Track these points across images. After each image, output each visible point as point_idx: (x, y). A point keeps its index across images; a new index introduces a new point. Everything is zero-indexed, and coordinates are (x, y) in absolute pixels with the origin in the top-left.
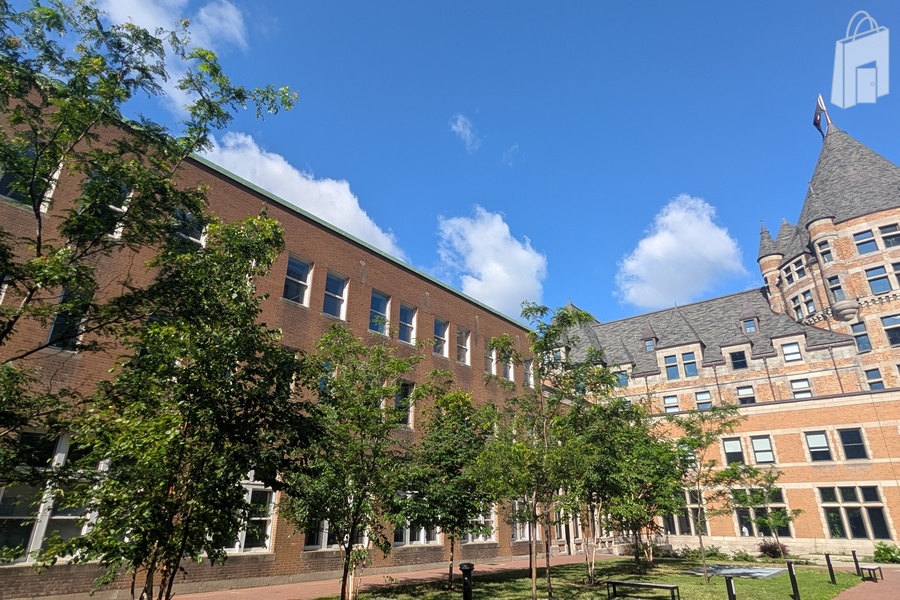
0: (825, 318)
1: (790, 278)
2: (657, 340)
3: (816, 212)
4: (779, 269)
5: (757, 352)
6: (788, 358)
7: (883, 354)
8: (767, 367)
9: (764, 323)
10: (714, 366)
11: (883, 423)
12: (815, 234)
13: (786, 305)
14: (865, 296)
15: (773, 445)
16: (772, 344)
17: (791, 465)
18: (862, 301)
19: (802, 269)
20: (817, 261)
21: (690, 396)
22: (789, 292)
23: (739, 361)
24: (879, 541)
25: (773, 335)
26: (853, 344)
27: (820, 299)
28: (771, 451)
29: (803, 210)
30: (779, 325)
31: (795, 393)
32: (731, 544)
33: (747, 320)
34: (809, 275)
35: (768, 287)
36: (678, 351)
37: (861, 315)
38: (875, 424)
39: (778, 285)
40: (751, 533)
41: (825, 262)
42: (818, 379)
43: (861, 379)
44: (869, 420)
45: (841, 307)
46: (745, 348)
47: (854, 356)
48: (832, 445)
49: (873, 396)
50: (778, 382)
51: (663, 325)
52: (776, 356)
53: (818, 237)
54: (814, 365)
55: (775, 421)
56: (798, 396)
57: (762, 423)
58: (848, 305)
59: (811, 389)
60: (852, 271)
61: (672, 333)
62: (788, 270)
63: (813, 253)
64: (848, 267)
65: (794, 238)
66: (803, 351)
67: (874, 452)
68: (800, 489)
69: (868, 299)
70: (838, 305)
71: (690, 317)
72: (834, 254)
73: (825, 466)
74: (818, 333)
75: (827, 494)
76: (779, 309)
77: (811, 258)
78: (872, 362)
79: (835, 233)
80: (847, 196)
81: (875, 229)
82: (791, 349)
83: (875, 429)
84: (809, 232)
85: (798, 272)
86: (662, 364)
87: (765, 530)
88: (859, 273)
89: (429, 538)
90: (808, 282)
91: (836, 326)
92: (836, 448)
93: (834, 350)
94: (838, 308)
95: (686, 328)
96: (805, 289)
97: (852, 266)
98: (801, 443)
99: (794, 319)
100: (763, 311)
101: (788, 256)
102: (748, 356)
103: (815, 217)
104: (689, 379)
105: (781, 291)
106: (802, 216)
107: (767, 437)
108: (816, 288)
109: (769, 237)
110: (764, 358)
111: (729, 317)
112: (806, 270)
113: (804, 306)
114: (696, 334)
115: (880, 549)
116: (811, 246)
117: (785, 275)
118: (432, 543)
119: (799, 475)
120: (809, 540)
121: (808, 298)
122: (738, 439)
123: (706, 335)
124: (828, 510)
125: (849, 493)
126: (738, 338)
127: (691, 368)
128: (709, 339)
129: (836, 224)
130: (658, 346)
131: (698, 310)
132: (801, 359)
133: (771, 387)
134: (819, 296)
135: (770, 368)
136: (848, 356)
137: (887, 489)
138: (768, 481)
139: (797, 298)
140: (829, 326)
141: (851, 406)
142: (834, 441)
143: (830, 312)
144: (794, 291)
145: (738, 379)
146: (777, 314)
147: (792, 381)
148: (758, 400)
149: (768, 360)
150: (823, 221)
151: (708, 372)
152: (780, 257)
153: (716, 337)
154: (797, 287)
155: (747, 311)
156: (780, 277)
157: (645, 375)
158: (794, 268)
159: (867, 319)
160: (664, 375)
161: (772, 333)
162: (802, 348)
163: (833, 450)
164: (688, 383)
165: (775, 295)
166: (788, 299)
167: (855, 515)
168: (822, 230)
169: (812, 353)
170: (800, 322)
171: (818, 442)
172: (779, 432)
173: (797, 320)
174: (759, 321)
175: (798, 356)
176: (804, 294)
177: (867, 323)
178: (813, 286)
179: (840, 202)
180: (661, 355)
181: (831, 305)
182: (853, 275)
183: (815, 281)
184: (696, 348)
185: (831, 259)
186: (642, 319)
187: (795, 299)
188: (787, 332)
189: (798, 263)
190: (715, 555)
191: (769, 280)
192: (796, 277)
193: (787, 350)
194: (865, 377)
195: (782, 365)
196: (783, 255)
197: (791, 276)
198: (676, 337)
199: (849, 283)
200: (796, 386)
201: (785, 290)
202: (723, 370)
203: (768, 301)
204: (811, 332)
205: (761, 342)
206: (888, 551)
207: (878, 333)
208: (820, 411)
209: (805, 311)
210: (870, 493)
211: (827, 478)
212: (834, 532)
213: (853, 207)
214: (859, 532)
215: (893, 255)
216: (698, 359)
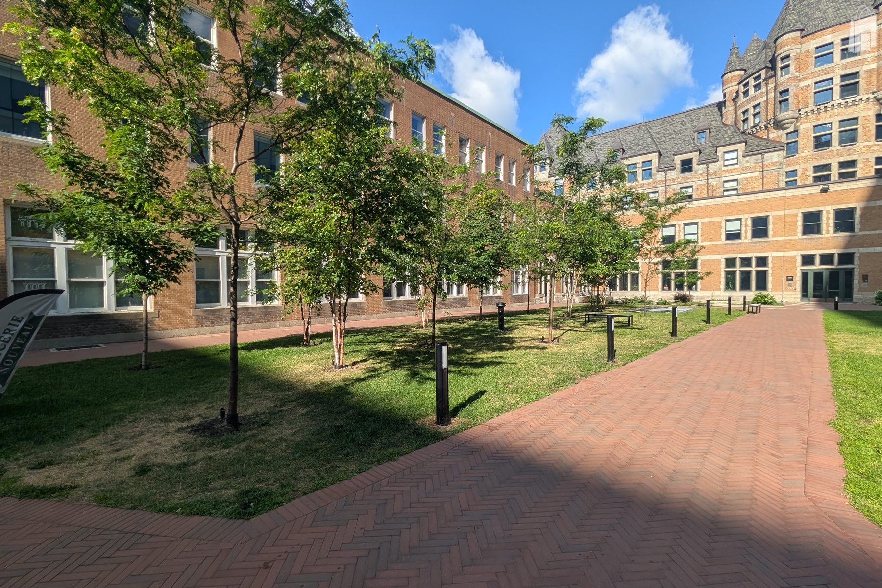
0: (766, 128)
1: (746, 93)
2: (624, 151)
3: (789, 25)
4: (739, 84)
5: (703, 158)
6: (727, 163)
7: (805, 157)
8: (707, 171)
9: (714, 134)
10: (666, 171)
11: (787, 212)
12: (781, 48)
13: (736, 118)
14: (807, 106)
15: (699, 230)
16: (716, 152)
17: (710, 243)
18: (802, 112)
19: (760, 83)
20: (775, 76)
22: (742, 105)
23: (687, 166)
24: (759, 292)
25: (720, 144)
26: (783, 150)
27: (767, 111)
28: (697, 234)
29: (776, 24)
30: (727, 135)
31: (724, 191)
32: (654, 296)
33: (700, 132)
34: (764, 89)
35: (725, 102)
36: (639, 160)
37: (798, 124)
38: (781, 213)
39: (733, 100)
40: (670, 289)
41: (782, 76)
42: (746, 179)
43: (781, 178)
44: (779, 209)
45: (783, 118)
46: (694, 156)
47: (781, 159)
48: (743, 229)
49: (787, 191)
50: (713, 182)
51: (629, 138)
52: (717, 161)
53: (783, 51)
54: (746, 168)
56: (726, 193)
57: (695, 214)
58: (790, 116)
59: (739, 187)
60: (802, 84)
61: (637, 145)
62: (746, 85)
63: (773, 68)
64: (801, 80)
65: (760, 53)
66: (740, 157)
67: (774, 233)
69: (808, 110)
70: (781, 116)
71: (653, 130)
72: (792, 68)
73: (734, 244)
74: (756, 141)
75: (730, 262)
76: (729, 121)
77: (771, 73)
78: (794, 165)
79: (799, 46)
80: (821, 7)
81: (837, 41)
82: (731, 155)
83: (780, 216)
84: (776, 47)
85: (755, 86)
87: (680, 287)
88: (808, 86)
89: (459, 293)
90: (761, 96)
91: (774, 134)
92: (746, 231)
93: (766, 155)
94: (780, 119)
95: (649, 140)
96: (757, 102)
97: (805, 79)
98: (720, 228)
99: (740, 130)
100: (715, 124)
101: (749, 72)
102: (695, 162)
103: (786, 30)
104: (645, 182)
105: (735, 105)
106: (773, 30)
107: (696, 224)
108: (767, 102)
109: (738, 53)
110: (708, 163)
111: (686, 130)
112: (763, 84)
113: (751, 118)
114: (656, 145)
115: (758, 296)
116: (773, 61)
117: (742, 89)
118: (461, 296)
119: (715, 250)
120: (708, 292)
121: (757, 110)
122: (674, 226)
123: (664, 146)
124: (727, 273)
125: (746, 261)
126: (690, 148)
127: (647, 173)
128: (665, 149)
129: (802, 37)
130: (624, 156)
131: (661, 125)
132: (737, 164)
133: (708, 186)
134: (767, 108)
135: (710, 171)
136: (775, 160)
137: (774, 258)
138: (692, 253)
139: (747, 110)
140: (768, 135)
141: (767, 199)
142: (746, 226)
143: (772, 123)
144: (746, 105)
145: (683, 181)
146: (726, 126)
147: (725, 182)
148: (694, 197)
149: (710, 165)
150: (792, 35)
151: (660, 176)
152: (742, 72)
153: (672, 147)
154: (750, 101)
155: (702, 124)
156: (737, 92)
158: (752, 82)
159: (802, 127)
161: (718, 142)
162: (741, 154)
163: (743, 232)
164: (644, 185)
165: (729, 108)
166: (740, 112)
167: (746, 276)
168: (789, 45)
169: (747, 158)
170: (744, 133)
171: (734, 227)
172: (706, 220)
173: (742, 130)
174: (710, 132)
175: (735, 161)
176: (754, 107)
177: (801, 131)
178: (764, 99)
179: (813, 14)
180: (626, 163)
181: (774, 116)
182: (802, 88)
183: (767, 95)
184: (654, 157)
185: (788, 73)
186: (613, 134)
187: (745, 112)
188: (731, 141)
189: (758, 78)
190: (644, 302)
191: (727, 95)
192: (752, 92)
193: (727, 156)
194: (784, 177)
195: (720, 169)
196: (745, 70)
197: (747, 91)
198: (639, 148)
199: (797, 96)
200: (727, 185)
201: (739, 104)
202: (673, 174)
203: (722, 115)
204: (751, 141)
205: (707, 150)
206: (763, 297)
207: (806, 141)
208: (742, 204)
209: (751, 123)
210: (762, 261)
211: (733, 252)
212: (727, 287)
213: (824, 19)
214: (745, 286)
215: (845, 67)
216: (655, 165)
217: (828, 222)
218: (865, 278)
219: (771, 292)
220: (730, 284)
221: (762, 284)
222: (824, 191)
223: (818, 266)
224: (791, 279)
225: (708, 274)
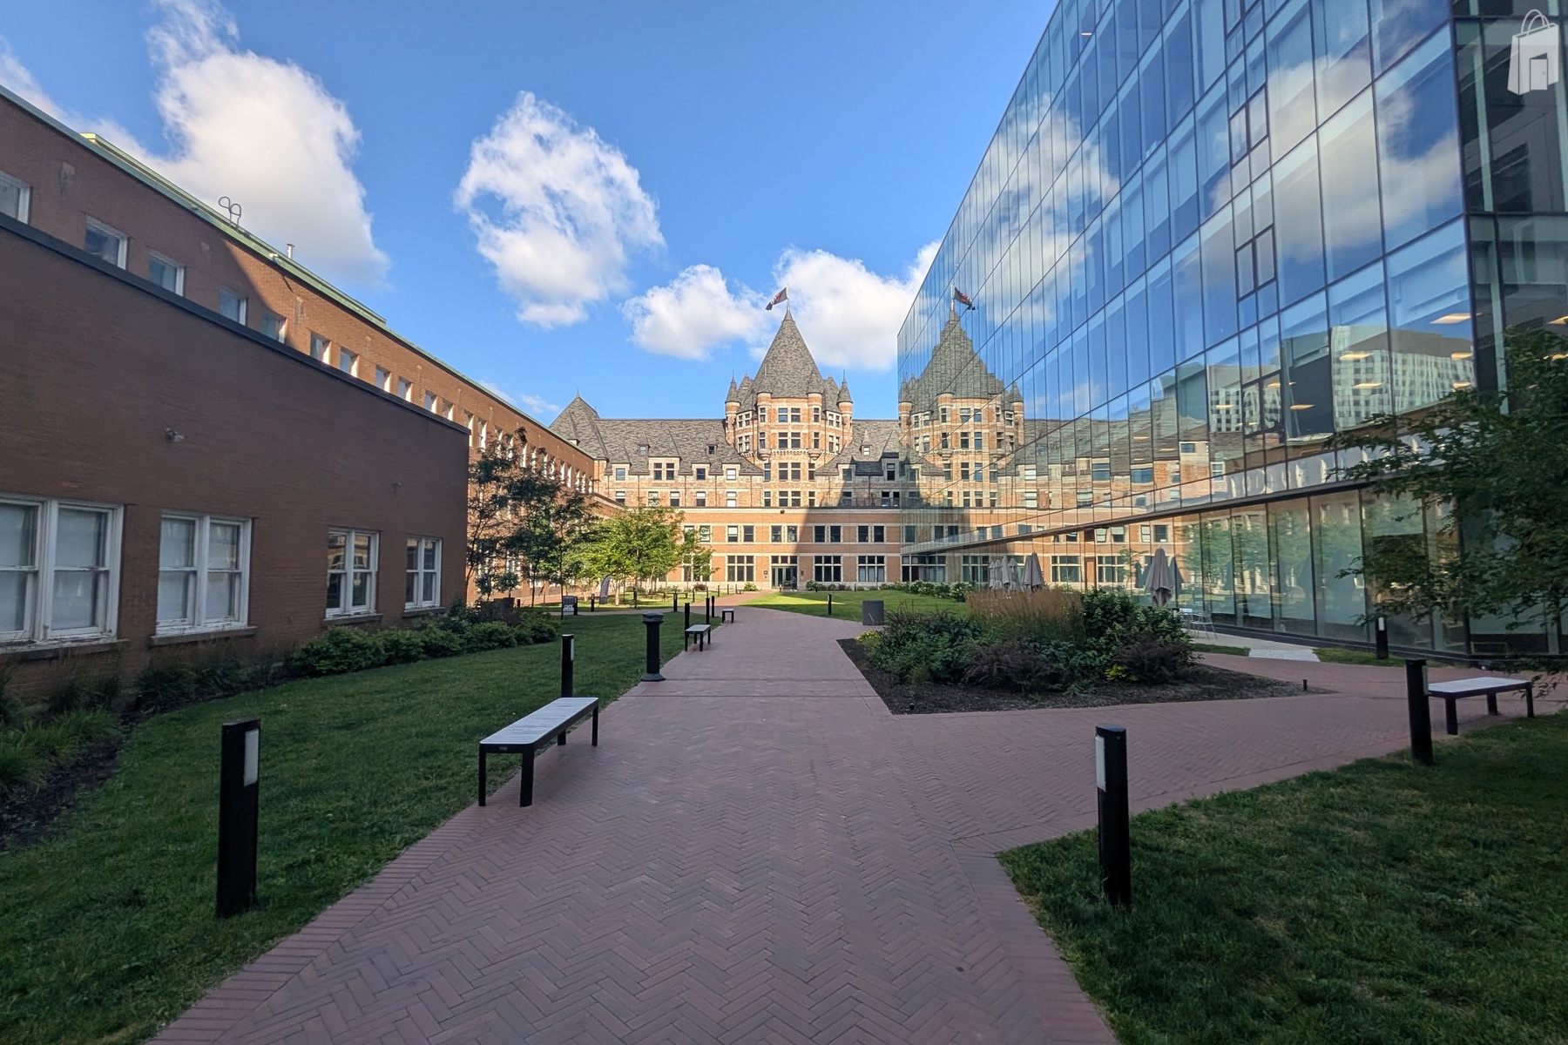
0: (753, 456)
2: (650, 448)
3: (764, 388)
4: (736, 415)
5: (713, 471)
6: (729, 477)
7: (774, 484)
8: (716, 481)
9: (720, 449)
10: (685, 476)
11: (764, 525)
12: (760, 402)
13: (735, 441)
14: (775, 448)
15: (711, 532)
16: (722, 467)
17: (718, 543)
18: (773, 451)
19: (749, 420)
20: (757, 419)
21: (666, 493)
22: (739, 432)
23: (701, 475)
25: (724, 462)
26: (762, 476)
27: (753, 443)
28: (709, 536)
30: (728, 455)
31: (726, 500)
33: (711, 446)
34: (751, 426)
36: (664, 461)
37: (770, 459)
38: (760, 525)
39: (733, 425)
41: (761, 421)
42: (741, 493)
43: (761, 498)
44: (759, 522)
45: (762, 452)
46: (706, 466)
47: (761, 482)
48: (739, 534)
49: (764, 509)
50: (720, 491)
52: (723, 475)
53: (761, 404)
54: (741, 485)
55: (716, 518)
56: (729, 502)
57: (708, 519)
58: (766, 452)
59: (736, 498)
60: (773, 431)
61: (663, 447)
62: (741, 417)
63: (757, 412)
64: (771, 429)
65: (749, 398)
66: (737, 475)
67: (756, 539)
68: (719, 559)
69: (775, 451)
70: (761, 450)
71: (673, 431)
72: (766, 418)
73: (733, 545)
74: (747, 465)
76: (730, 442)
77: (755, 416)
78: (768, 488)
79: (770, 405)
80: (782, 380)
81: (789, 409)
82: (731, 472)
83: (760, 527)
84: (758, 399)
85: (746, 421)
86: (652, 468)
88: (775, 434)
90: (749, 430)
91: (757, 462)
92: (740, 536)
93: (753, 477)
94: (760, 452)
95: (672, 444)
96: (747, 434)
97: (773, 429)
98: (725, 532)
99: (737, 451)
100: (721, 441)
101: (743, 408)
102: (707, 472)
103: (763, 391)
104: (668, 482)
105: (734, 430)
106: (756, 388)
107: (709, 527)
108: (753, 436)
110: (716, 475)
111: (699, 439)
112: (750, 422)
113: (744, 444)
114: (678, 450)
115: (747, 586)
116: (756, 408)
117: (738, 420)
119: (721, 550)
121: (748, 440)
122: (693, 527)
123: (684, 453)
124: (730, 568)
125: (741, 559)
126: (704, 460)
127: (670, 475)
128: (685, 456)
129: (771, 399)
130: (651, 455)
131: (680, 426)
132: (735, 480)
133: (716, 495)
134: (753, 441)
135: (718, 482)
136: (758, 482)
137: (758, 558)
140: (754, 461)
141: (753, 514)
142: (740, 532)
143: (756, 453)
144: (741, 433)
145: (698, 486)
146: (728, 446)
147: (727, 492)
148: (706, 503)
149: (717, 477)
150: (766, 395)
151: (681, 479)
152: (738, 405)
153: (690, 456)
154: (743, 431)
156: (735, 420)
157: (638, 474)
158: (744, 418)
159: (773, 462)
160: (652, 476)
161: (723, 460)
162: (738, 472)
163: (738, 536)
164: (667, 485)
165: (730, 431)
166: (737, 437)
168: (764, 401)
169: (742, 477)
170: (739, 456)
171: (733, 531)
172: (715, 524)
173: (738, 453)
174: (717, 451)
175: (734, 478)
176: (746, 437)
177: (772, 465)
178: (751, 434)
179: (777, 386)
180: (652, 461)
181: (757, 449)
182: (772, 434)
183: (753, 431)
184: (676, 461)
185: (764, 421)
187: (740, 438)
188: (731, 461)
189: (747, 416)
191: (729, 420)
192: (744, 424)
193: (730, 472)
194: (763, 497)
195: (724, 481)
196: (740, 404)
197: (741, 422)
198: (665, 450)
199: (769, 438)
200: (728, 495)
201: (736, 430)
202: (690, 479)
203: (725, 434)
204: (744, 463)
205: (716, 465)
206: (750, 586)
207: (775, 472)
208: (738, 515)
209: (744, 448)
210: (750, 559)
211: (732, 551)
212: (729, 580)
213: (783, 390)
214: (741, 578)
215: (793, 427)
216: (676, 469)
217: (784, 533)
218: (802, 573)
219: (755, 583)
220: (731, 578)
221: (750, 578)
222: (782, 512)
223: (780, 564)
224: (766, 573)
225: (717, 569)
